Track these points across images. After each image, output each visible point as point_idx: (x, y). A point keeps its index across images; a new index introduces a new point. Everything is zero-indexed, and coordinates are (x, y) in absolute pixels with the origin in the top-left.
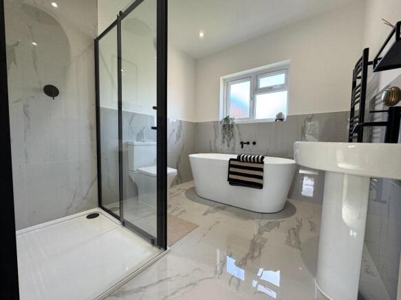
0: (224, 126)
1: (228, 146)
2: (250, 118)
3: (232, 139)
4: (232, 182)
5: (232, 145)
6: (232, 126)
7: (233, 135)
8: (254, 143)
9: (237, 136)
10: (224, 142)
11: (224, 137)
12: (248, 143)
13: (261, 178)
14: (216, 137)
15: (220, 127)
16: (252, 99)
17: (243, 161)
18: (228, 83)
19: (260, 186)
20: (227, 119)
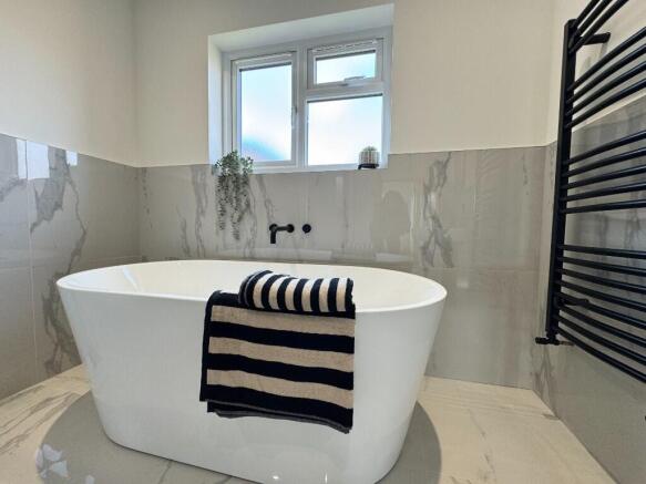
0: (222, 179)
1: (237, 236)
2: (293, 162)
3: (246, 216)
4: (220, 400)
5: (246, 235)
6: (245, 180)
7: (248, 205)
8: (307, 229)
9: (258, 208)
10: (222, 226)
11: (223, 212)
12: (291, 228)
13: (345, 380)
14: (201, 212)
15: (212, 182)
16: (299, 111)
17: (267, 308)
18: (233, 63)
19: (341, 418)
20: (230, 160)
